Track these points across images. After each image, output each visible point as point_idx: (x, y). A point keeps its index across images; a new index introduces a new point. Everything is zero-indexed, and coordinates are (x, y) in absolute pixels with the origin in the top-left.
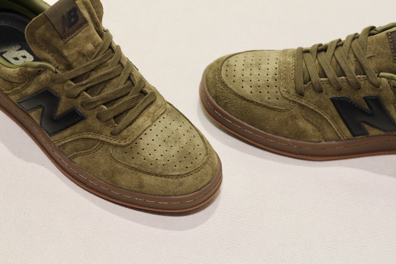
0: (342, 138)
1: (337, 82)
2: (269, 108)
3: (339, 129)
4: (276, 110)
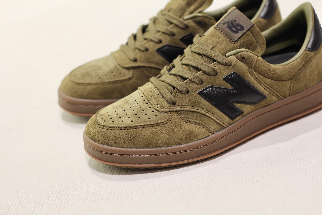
0: (224, 125)
1: (196, 77)
2: (153, 125)
3: (218, 118)
4: (159, 124)
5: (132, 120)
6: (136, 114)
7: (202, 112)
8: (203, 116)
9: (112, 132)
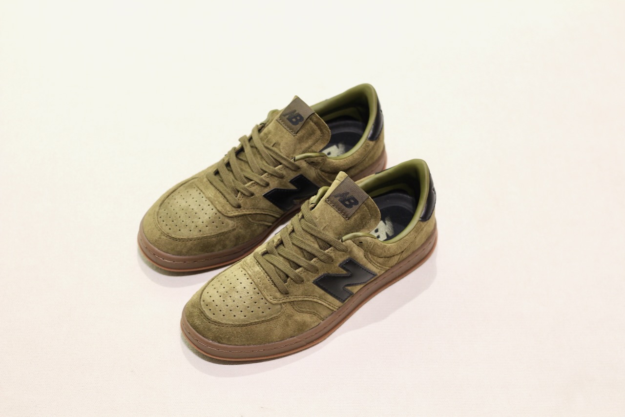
0: (334, 310)
1: (312, 265)
2: (267, 321)
3: (330, 303)
4: (273, 319)
5: (245, 315)
6: (248, 307)
7: (315, 300)
8: (315, 304)
9: (224, 329)
